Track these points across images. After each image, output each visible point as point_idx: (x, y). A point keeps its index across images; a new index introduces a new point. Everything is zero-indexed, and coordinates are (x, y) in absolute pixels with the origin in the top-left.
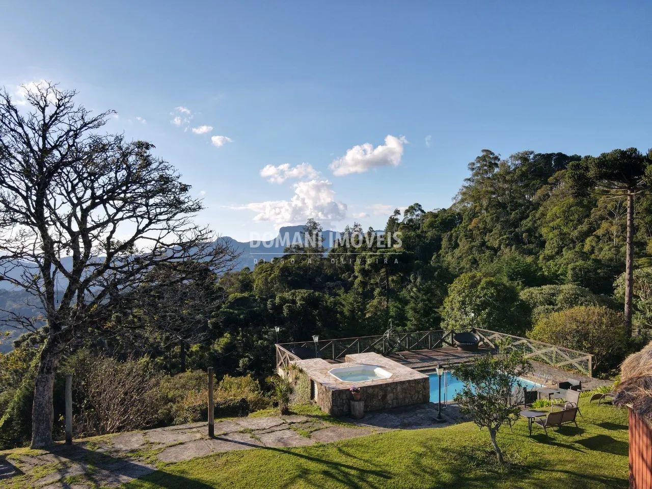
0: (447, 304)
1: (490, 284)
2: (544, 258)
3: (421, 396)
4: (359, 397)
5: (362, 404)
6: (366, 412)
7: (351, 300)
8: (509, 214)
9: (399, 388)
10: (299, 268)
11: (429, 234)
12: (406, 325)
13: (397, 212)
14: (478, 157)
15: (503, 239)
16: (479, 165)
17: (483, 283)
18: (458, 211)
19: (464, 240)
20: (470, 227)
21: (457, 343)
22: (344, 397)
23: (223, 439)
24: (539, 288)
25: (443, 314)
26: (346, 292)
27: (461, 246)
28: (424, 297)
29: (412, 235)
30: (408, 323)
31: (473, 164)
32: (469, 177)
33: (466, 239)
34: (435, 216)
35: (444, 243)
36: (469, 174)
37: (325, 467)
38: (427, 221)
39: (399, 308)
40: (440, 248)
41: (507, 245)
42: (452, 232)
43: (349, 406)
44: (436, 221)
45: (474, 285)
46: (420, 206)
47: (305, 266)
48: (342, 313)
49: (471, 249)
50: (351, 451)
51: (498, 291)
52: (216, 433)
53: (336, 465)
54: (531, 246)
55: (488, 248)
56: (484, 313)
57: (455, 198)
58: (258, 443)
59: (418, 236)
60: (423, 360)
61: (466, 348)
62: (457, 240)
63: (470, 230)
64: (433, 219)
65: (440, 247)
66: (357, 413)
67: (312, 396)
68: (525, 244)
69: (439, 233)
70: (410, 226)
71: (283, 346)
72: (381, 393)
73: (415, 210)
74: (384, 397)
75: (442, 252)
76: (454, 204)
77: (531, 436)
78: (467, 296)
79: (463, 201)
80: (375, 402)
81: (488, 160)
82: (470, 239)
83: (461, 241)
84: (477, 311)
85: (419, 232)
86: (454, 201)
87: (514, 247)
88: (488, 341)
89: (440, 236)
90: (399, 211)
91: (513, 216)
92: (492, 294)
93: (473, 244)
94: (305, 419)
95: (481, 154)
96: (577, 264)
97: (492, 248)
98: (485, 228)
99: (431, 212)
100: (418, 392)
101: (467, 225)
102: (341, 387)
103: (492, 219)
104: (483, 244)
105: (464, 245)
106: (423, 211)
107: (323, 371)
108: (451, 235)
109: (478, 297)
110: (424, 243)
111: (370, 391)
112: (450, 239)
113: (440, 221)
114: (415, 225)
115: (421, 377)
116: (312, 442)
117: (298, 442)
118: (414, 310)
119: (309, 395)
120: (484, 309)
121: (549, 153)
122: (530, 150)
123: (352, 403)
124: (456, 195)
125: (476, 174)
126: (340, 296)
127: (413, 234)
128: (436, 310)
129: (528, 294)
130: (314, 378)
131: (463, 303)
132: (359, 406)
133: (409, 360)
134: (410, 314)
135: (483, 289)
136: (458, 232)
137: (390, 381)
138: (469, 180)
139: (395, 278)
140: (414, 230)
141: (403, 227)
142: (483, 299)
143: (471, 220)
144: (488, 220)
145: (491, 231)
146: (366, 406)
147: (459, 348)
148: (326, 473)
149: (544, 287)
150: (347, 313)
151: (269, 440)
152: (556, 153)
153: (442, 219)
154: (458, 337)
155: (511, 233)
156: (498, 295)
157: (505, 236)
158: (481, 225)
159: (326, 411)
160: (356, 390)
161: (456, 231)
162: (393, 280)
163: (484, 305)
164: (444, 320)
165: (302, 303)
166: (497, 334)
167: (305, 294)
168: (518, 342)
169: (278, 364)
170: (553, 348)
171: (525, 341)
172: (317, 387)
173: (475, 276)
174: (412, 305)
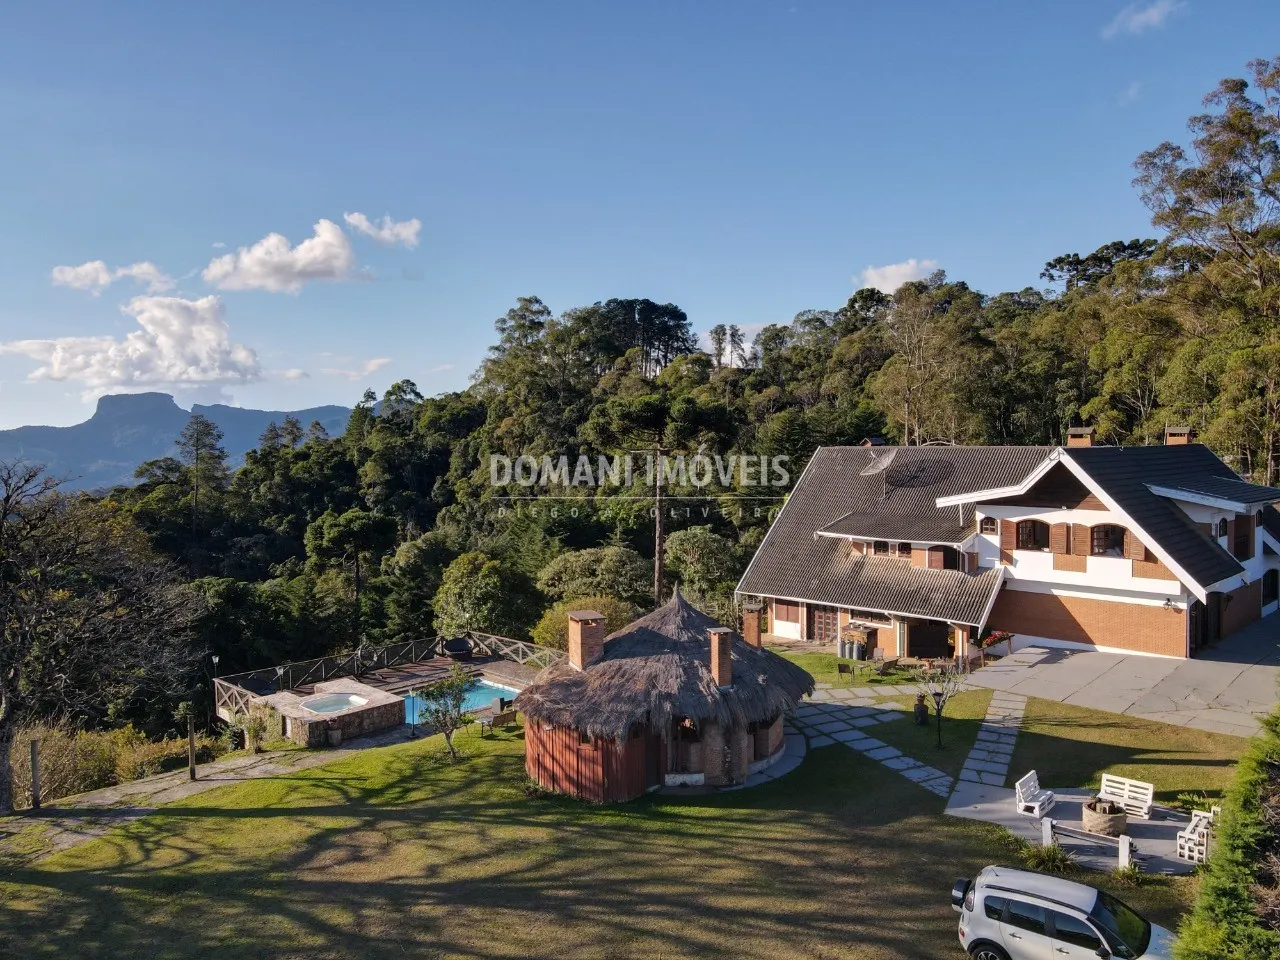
0: (440, 596)
1: (494, 570)
2: (604, 493)
3: (397, 718)
4: (336, 726)
5: (339, 732)
6: (343, 740)
8: (560, 411)
9: (375, 713)
10: (176, 512)
11: (429, 442)
12: (386, 626)
13: (370, 396)
14: (512, 311)
16: (513, 323)
17: (485, 567)
18: (479, 398)
19: (488, 455)
20: (499, 432)
21: (447, 652)
22: (321, 728)
23: (206, 779)
24: (577, 553)
25: (436, 608)
27: (483, 466)
28: (412, 584)
29: (398, 443)
30: (389, 622)
31: (504, 321)
32: (497, 343)
33: (491, 453)
34: (440, 406)
35: (455, 461)
36: (497, 339)
37: (311, 782)
38: (428, 414)
39: (375, 601)
40: (448, 469)
42: (469, 439)
43: (327, 734)
44: (440, 417)
45: (476, 569)
46: (413, 384)
47: (188, 506)
48: (288, 614)
50: (334, 769)
51: (503, 579)
52: (197, 777)
53: (321, 780)
56: (485, 610)
57: (473, 377)
58: (243, 777)
59: (409, 445)
60: (403, 678)
61: (456, 658)
62: (476, 454)
63: (499, 438)
64: (436, 414)
65: (446, 467)
66: (335, 741)
67: (284, 733)
69: (447, 441)
70: (396, 423)
71: (223, 679)
72: (357, 721)
73: (404, 392)
74: (361, 723)
75: (451, 475)
76: (473, 387)
77: (482, 737)
78: (466, 587)
79: (487, 381)
80: (352, 730)
81: (528, 318)
83: (483, 456)
84: (479, 602)
85: (410, 436)
86: (473, 382)
88: (484, 647)
89: (448, 445)
90: (373, 393)
91: (566, 414)
92: (495, 583)
94: (284, 753)
95: (517, 306)
96: (644, 503)
98: (522, 434)
99: (433, 400)
100: (394, 715)
101: (494, 429)
102: (318, 719)
103: (533, 420)
106: (418, 395)
107: (295, 705)
108: (467, 446)
109: (478, 587)
110: (420, 458)
111: (347, 719)
112: (464, 454)
113: (448, 417)
114: (404, 422)
115: (396, 701)
116: (297, 768)
117: (283, 770)
118: (397, 602)
119: (280, 732)
120: (485, 604)
121: (630, 298)
123: (330, 732)
124: (477, 371)
125: (509, 339)
127: (400, 441)
128: (428, 602)
130: (285, 713)
131: (461, 596)
132: (337, 735)
133: (388, 680)
134: (391, 609)
135: (484, 577)
136: (478, 440)
137: (368, 707)
138: (497, 348)
139: (368, 555)
140: (403, 435)
141: (382, 427)
142: (484, 590)
143: (501, 418)
144: (527, 421)
145: (531, 440)
146: (343, 735)
147: (449, 659)
148: (313, 785)
149: (583, 552)
150: (296, 614)
151: (255, 773)
152: (641, 298)
153: (452, 414)
154: (450, 645)
155: (561, 445)
156: (502, 585)
157: (553, 451)
158: (516, 430)
159: (303, 744)
160: (333, 721)
161: (474, 438)
162: (365, 558)
163: (484, 598)
164: (438, 617)
165: (216, 600)
166: (493, 639)
167: (219, 585)
168: (516, 646)
169: (218, 704)
170: (545, 652)
171: (520, 645)
172: (288, 722)
173: (476, 559)
174: (394, 596)
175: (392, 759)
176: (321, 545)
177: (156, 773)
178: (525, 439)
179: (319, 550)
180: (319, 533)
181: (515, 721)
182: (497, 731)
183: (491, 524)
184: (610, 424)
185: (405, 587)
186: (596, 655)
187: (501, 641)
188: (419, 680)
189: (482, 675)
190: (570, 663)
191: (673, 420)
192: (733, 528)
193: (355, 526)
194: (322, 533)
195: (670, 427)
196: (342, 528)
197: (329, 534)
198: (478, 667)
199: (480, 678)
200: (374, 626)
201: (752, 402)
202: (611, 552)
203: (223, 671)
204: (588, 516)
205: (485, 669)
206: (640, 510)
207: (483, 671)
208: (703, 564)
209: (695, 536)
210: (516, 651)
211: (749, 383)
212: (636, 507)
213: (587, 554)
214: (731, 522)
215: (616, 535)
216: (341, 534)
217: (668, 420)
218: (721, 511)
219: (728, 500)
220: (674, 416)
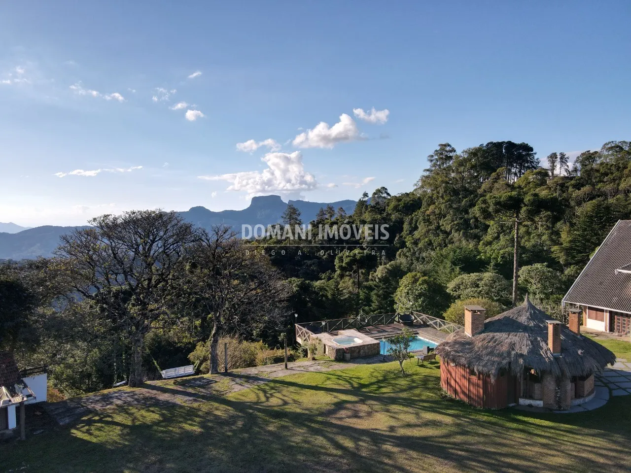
0: (398, 293)
1: (425, 282)
2: (484, 244)
3: (376, 351)
4: (348, 352)
5: (349, 354)
6: (351, 358)
8: (460, 201)
9: (366, 348)
10: (281, 248)
11: (393, 217)
12: (371, 306)
13: (366, 195)
14: (436, 151)
15: (454, 224)
16: (437, 157)
17: (420, 279)
18: (418, 195)
19: (422, 223)
20: (428, 212)
21: (401, 321)
22: (341, 352)
23: (291, 369)
24: (469, 275)
25: (396, 299)
27: (419, 229)
29: (378, 218)
30: (373, 304)
31: (432, 156)
32: (428, 168)
33: (424, 223)
34: (398, 199)
35: (406, 226)
36: (428, 165)
37: (336, 377)
38: (392, 205)
39: (366, 293)
41: (457, 230)
42: (413, 216)
43: (344, 355)
44: (399, 205)
45: (415, 281)
46: (386, 189)
48: (326, 297)
49: (428, 231)
50: (347, 372)
51: (429, 286)
52: (288, 368)
53: (341, 376)
54: (477, 231)
55: (441, 231)
56: (420, 301)
57: (416, 185)
58: (306, 370)
59: (384, 219)
60: (379, 332)
61: (405, 324)
62: (416, 223)
63: (428, 215)
64: (397, 203)
65: (401, 230)
66: (347, 359)
67: (325, 352)
68: (472, 229)
69: (402, 216)
70: (377, 208)
71: (299, 325)
72: (358, 350)
73: (382, 193)
74: (359, 351)
75: (404, 233)
76: (415, 190)
77: (418, 365)
78: (410, 289)
79: (422, 187)
80: (355, 354)
81: (444, 154)
82: (427, 223)
83: (420, 224)
84: (416, 300)
85: (384, 214)
86: (415, 187)
87: (461, 233)
88: (419, 320)
89: (402, 218)
91: (463, 203)
92: (425, 288)
93: (430, 227)
94: (324, 362)
95: (438, 148)
96: (507, 250)
97: (445, 232)
98: (440, 213)
99: (395, 196)
100: (375, 349)
101: (426, 211)
102: (340, 347)
103: (446, 206)
104: (438, 227)
105: (422, 228)
106: (388, 194)
107: (330, 340)
108: (412, 219)
109: (417, 290)
110: (389, 225)
111: (353, 349)
112: (410, 223)
114: (381, 207)
115: (376, 342)
116: (330, 370)
117: (324, 369)
118: (378, 296)
119: (323, 352)
120: (420, 298)
121: (500, 141)
123: (345, 354)
124: (418, 182)
125: (435, 165)
127: (379, 216)
128: (392, 295)
129: (460, 280)
130: (325, 343)
131: (408, 293)
132: (348, 356)
133: (373, 332)
134: (374, 298)
135: (420, 285)
136: (418, 216)
137: (362, 344)
138: (428, 170)
139: (363, 271)
140: (381, 214)
141: (371, 210)
142: (420, 291)
143: (429, 205)
144: (443, 207)
145: (444, 217)
146: (351, 356)
147: (402, 324)
148: (338, 378)
149: (472, 274)
150: (330, 297)
151: (311, 369)
153: (404, 204)
154: (402, 317)
155: (461, 218)
156: (429, 289)
157: (456, 222)
158: (437, 211)
159: (333, 358)
160: (347, 349)
161: (416, 215)
163: (420, 295)
164: (396, 303)
165: (297, 289)
166: (424, 316)
167: (298, 282)
168: (435, 321)
169: (297, 336)
170: (451, 325)
171: (438, 320)
172: (327, 347)
173: (416, 275)
174: (375, 292)
175: (372, 371)
176: (342, 265)
177: (271, 363)
178: (442, 216)
179: (341, 268)
180: (341, 260)
181: (435, 359)
182: (425, 363)
184: (488, 208)
185: (381, 288)
186: (480, 329)
187: (428, 317)
188: (387, 333)
189: (418, 333)
190: (465, 332)
191: (525, 205)
192: (561, 266)
193: (358, 257)
194: (343, 260)
195: (524, 209)
196: (351, 258)
197: (346, 260)
198: (416, 330)
199: (417, 335)
200: (365, 305)
201: (574, 195)
202: (488, 275)
203: (300, 321)
204: (475, 256)
205: (420, 331)
206: (504, 254)
207: (418, 332)
208: (542, 284)
209: (537, 268)
210: (436, 323)
211: (571, 185)
212: (501, 252)
213: (474, 276)
214: (559, 262)
215: (491, 266)
216: (351, 260)
217: (523, 205)
218: (553, 256)
219: (557, 250)
220: (526, 203)
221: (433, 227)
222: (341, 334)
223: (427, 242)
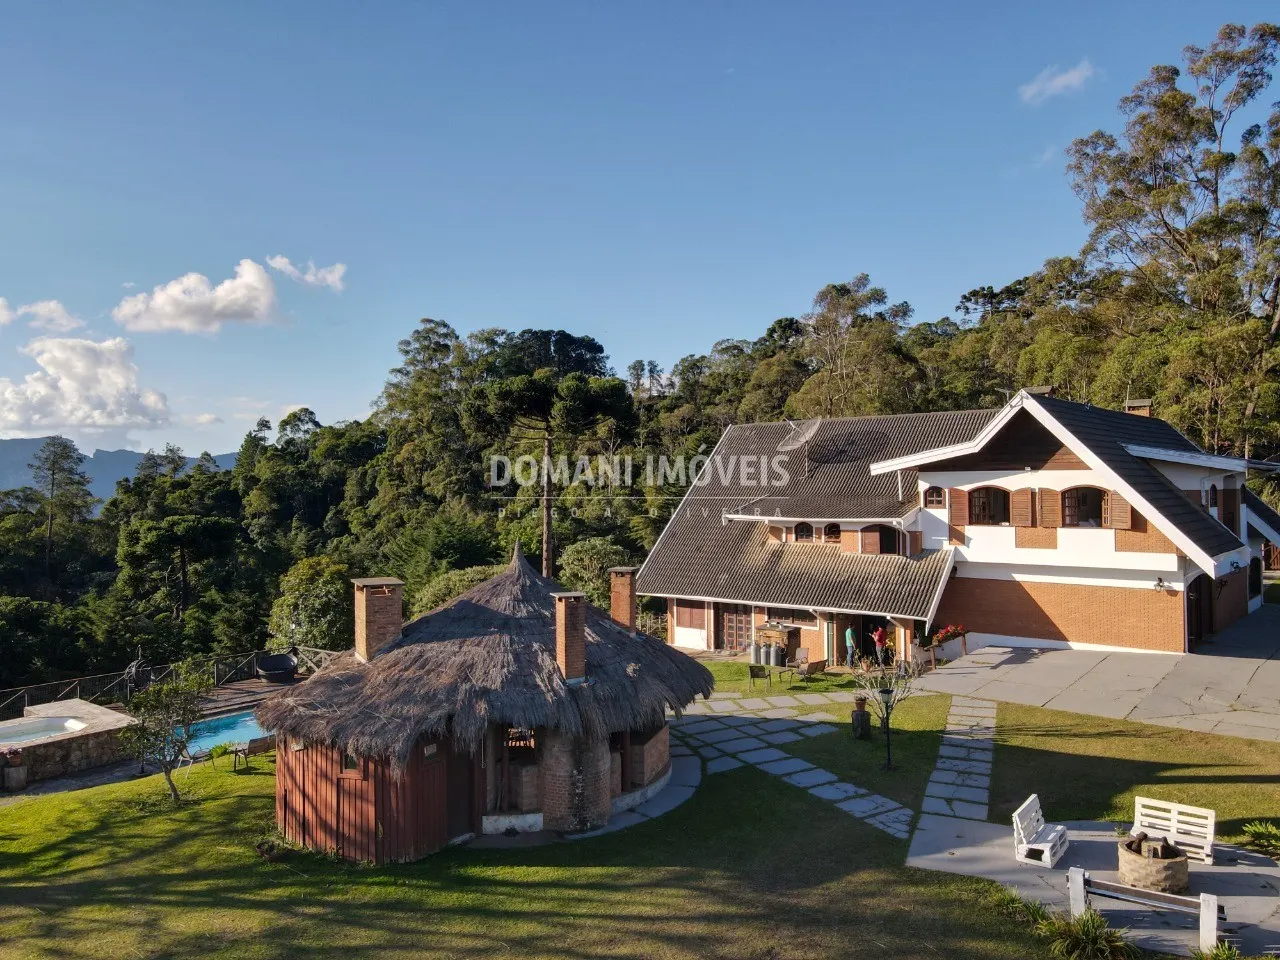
0: (276, 611)
1: (338, 575)
2: (506, 518)
4: (18, 761)
5: (24, 769)
6: (28, 780)
7: (110, 611)
10: (26, 544)
11: (324, 471)
13: (264, 425)
14: (417, 332)
15: (451, 482)
16: (417, 345)
18: (382, 427)
19: (386, 482)
20: (398, 459)
21: (260, 672)
24: (462, 572)
25: (270, 629)
26: (100, 596)
27: (381, 495)
28: (248, 600)
29: (289, 471)
30: (216, 646)
31: (408, 343)
32: (400, 365)
33: (390, 481)
34: (338, 434)
35: (350, 489)
36: (400, 361)
38: (322, 445)
39: (201, 621)
40: (342, 498)
41: (455, 493)
42: (367, 467)
44: (338, 446)
45: (317, 575)
46: (312, 413)
47: (41, 538)
48: (89, 637)
49: (397, 498)
54: (497, 495)
55: (426, 497)
56: (324, 623)
57: (376, 403)
59: (302, 474)
61: (271, 679)
62: (374, 482)
63: (399, 465)
64: (334, 442)
65: (340, 496)
66: (14, 782)
68: (486, 491)
69: (343, 469)
70: (289, 452)
73: (302, 421)
74: (66, 757)
75: (345, 504)
76: (376, 415)
78: (302, 596)
79: (391, 408)
80: (49, 767)
81: (434, 341)
82: (397, 482)
83: (381, 482)
84: (315, 619)
85: (303, 466)
86: (375, 409)
87: (464, 498)
88: (312, 665)
89: (344, 473)
90: (267, 422)
93: (402, 490)
95: (421, 327)
97: (432, 499)
98: (423, 461)
99: (331, 427)
101: (393, 455)
103: (435, 445)
104: (419, 490)
105: (385, 491)
106: (317, 424)
108: (365, 474)
109: (317, 596)
110: (312, 487)
111: (42, 750)
112: (361, 482)
113: (346, 445)
114: (298, 451)
115: (132, 724)
118: (229, 623)
120: (324, 616)
121: (546, 329)
122: (501, 328)
123: (7, 770)
124: (380, 397)
125: (413, 362)
126: (86, 604)
127: (290, 469)
128: (263, 619)
129: (442, 583)
131: (296, 607)
132: (18, 774)
134: (219, 630)
135: (325, 583)
136: (377, 468)
138: (399, 371)
139: (198, 566)
140: (295, 463)
141: (273, 455)
142: (325, 599)
143: (401, 445)
144: (429, 446)
145: (432, 467)
147: (264, 680)
150: (100, 637)
152: (556, 330)
153: (351, 442)
154: (266, 663)
155: (465, 471)
157: (454, 478)
158: (417, 457)
160: (14, 753)
161: (373, 466)
162: (196, 572)
163: (325, 609)
164: (272, 636)
166: (323, 655)
173: (319, 563)
174: (222, 614)
176: (135, 552)
178: (427, 465)
179: (135, 560)
180: (134, 538)
182: (258, 762)
183: (385, 556)
184: (487, 407)
185: (239, 604)
186: (390, 639)
190: (354, 655)
191: (561, 399)
193: (180, 530)
194: (137, 538)
195: (558, 407)
196: (162, 532)
197: (146, 539)
200: (197, 651)
201: (667, 424)
202: (501, 570)
204: (486, 541)
209: (594, 547)
211: (663, 407)
212: (538, 531)
213: (472, 573)
216: (160, 538)
217: (555, 399)
218: (633, 535)
219: (639, 523)
220: (562, 394)
221: (407, 489)
222: (31, 713)
223: (394, 520)
